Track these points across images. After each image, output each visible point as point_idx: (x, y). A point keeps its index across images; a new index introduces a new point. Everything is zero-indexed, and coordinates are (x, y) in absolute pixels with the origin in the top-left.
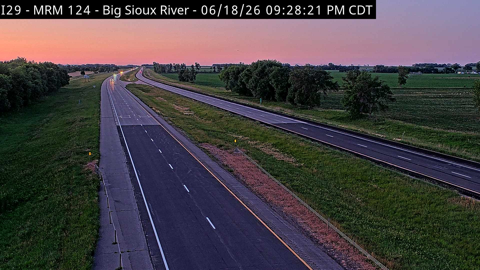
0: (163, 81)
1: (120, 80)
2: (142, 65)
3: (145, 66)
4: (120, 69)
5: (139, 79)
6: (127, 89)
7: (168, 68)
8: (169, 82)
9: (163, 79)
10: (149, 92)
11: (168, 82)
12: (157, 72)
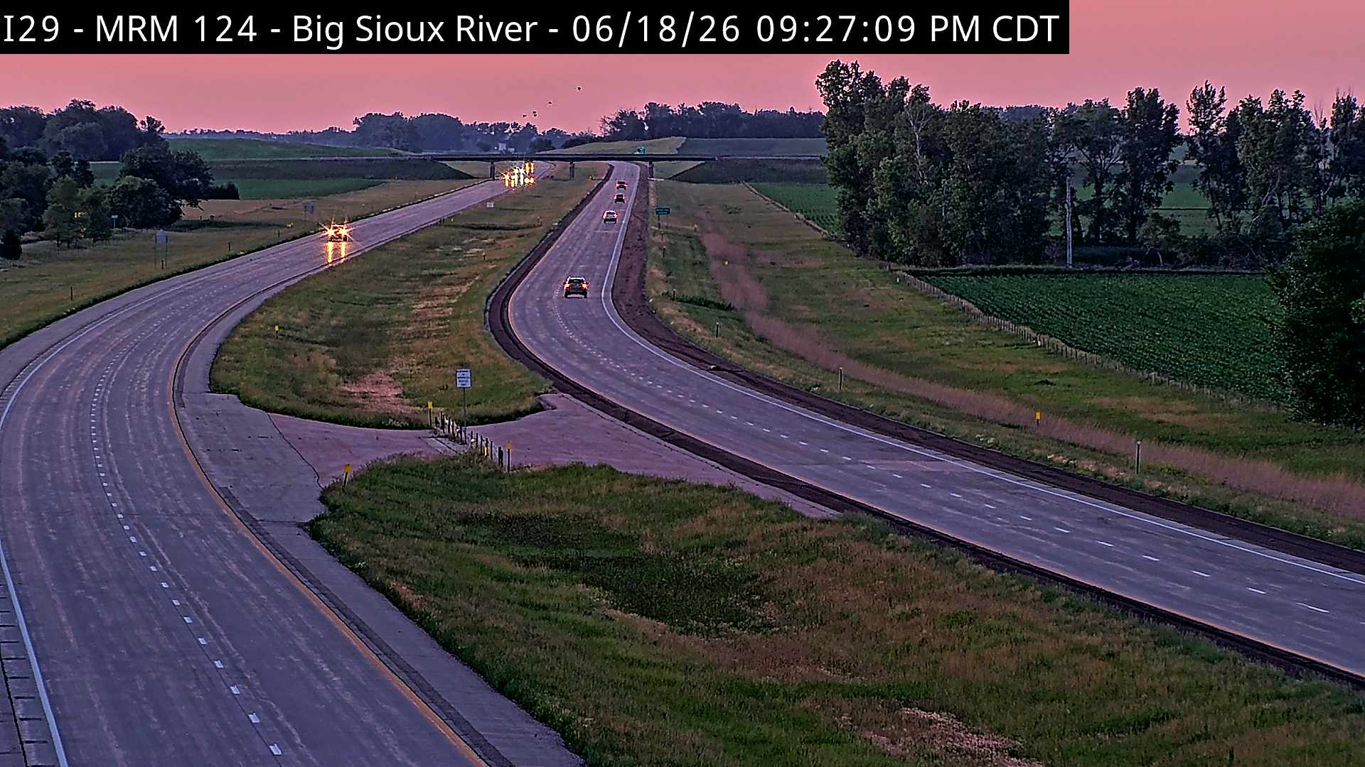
0: (1000, 405)
1: (215, 387)
2: (627, 127)
3: (671, 144)
4: (230, 193)
5: (563, 385)
6: (349, 561)
7: (1097, 176)
8: (1103, 438)
9: (1002, 385)
10: (736, 618)
11: (1083, 435)
12: (885, 251)
